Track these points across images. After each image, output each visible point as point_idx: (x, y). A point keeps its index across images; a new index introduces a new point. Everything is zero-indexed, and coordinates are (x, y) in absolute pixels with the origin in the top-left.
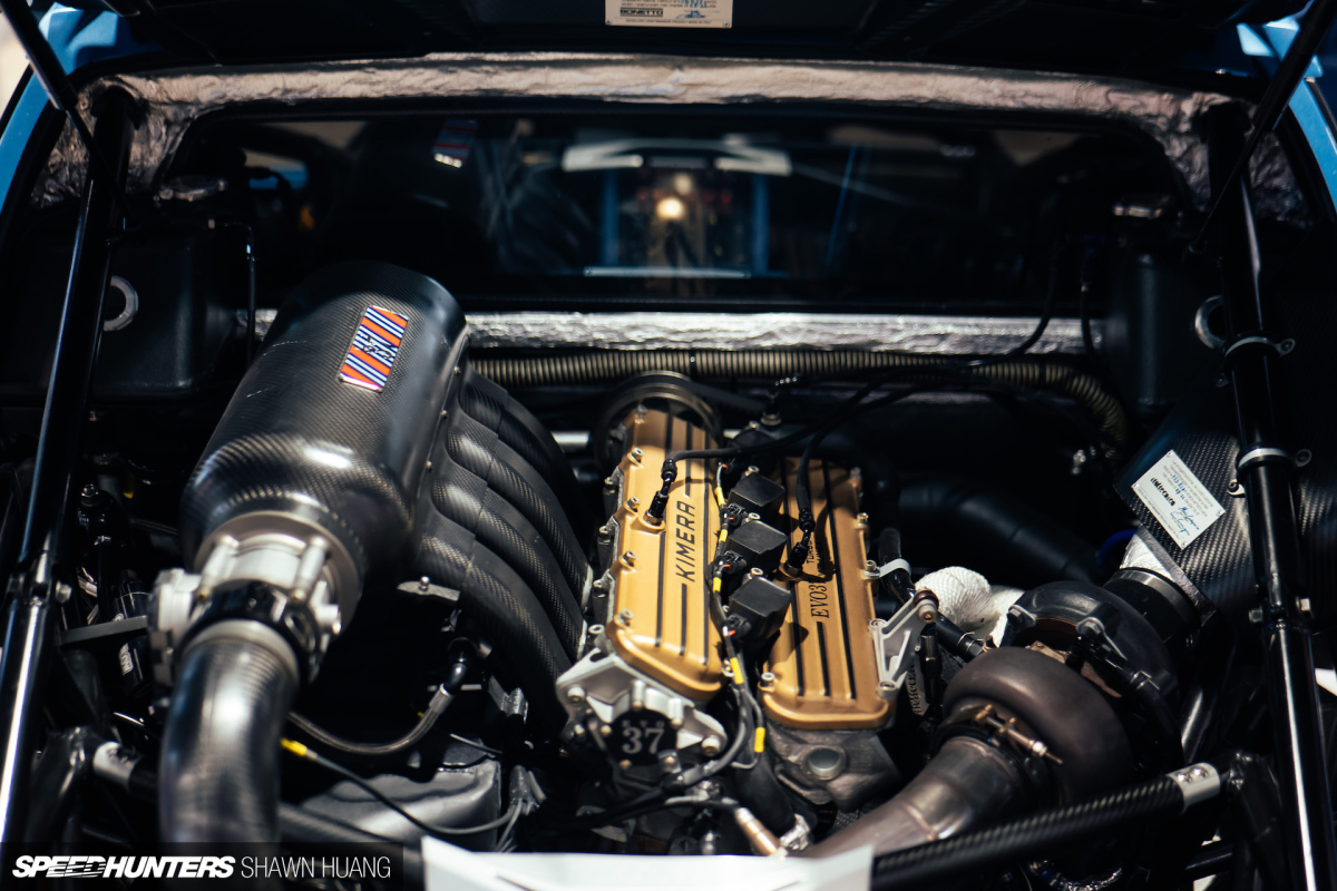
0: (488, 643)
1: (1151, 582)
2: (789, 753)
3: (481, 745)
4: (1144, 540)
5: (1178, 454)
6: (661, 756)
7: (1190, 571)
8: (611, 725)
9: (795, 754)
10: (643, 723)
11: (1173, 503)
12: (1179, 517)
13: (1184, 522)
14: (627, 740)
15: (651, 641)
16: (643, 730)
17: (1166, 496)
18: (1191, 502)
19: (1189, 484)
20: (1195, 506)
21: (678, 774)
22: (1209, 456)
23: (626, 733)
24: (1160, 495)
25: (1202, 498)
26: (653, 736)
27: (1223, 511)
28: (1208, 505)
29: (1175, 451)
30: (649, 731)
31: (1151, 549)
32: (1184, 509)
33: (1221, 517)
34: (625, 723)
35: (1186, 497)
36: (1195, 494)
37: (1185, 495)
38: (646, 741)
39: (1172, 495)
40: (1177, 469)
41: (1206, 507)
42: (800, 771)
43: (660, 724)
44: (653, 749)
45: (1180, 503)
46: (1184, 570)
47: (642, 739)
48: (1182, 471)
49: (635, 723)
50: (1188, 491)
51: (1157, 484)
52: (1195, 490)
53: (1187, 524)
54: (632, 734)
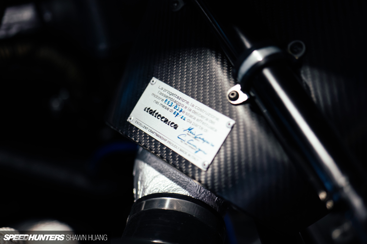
1: (171, 205)
4: (149, 164)
5: (161, 79)
7: (206, 181)
11: (176, 127)
12: (188, 138)
13: (195, 142)
17: (166, 121)
18: (195, 121)
19: (184, 103)
20: (199, 123)
22: (193, 73)
24: (159, 121)
25: (203, 114)
27: (232, 122)
28: (214, 120)
29: (157, 77)
31: (161, 171)
32: (190, 129)
33: (232, 127)
35: (187, 118)
36: (195, 113)
37: (185, 116)
39: (171, 118)
40: (166, 93)
41: (212, 122)
45: (183, 125)
46: (200, 181)
48: (172, 94)
50: (186, 111)
51: (152, 112)
52: (193, 109)
53: (199, 144)
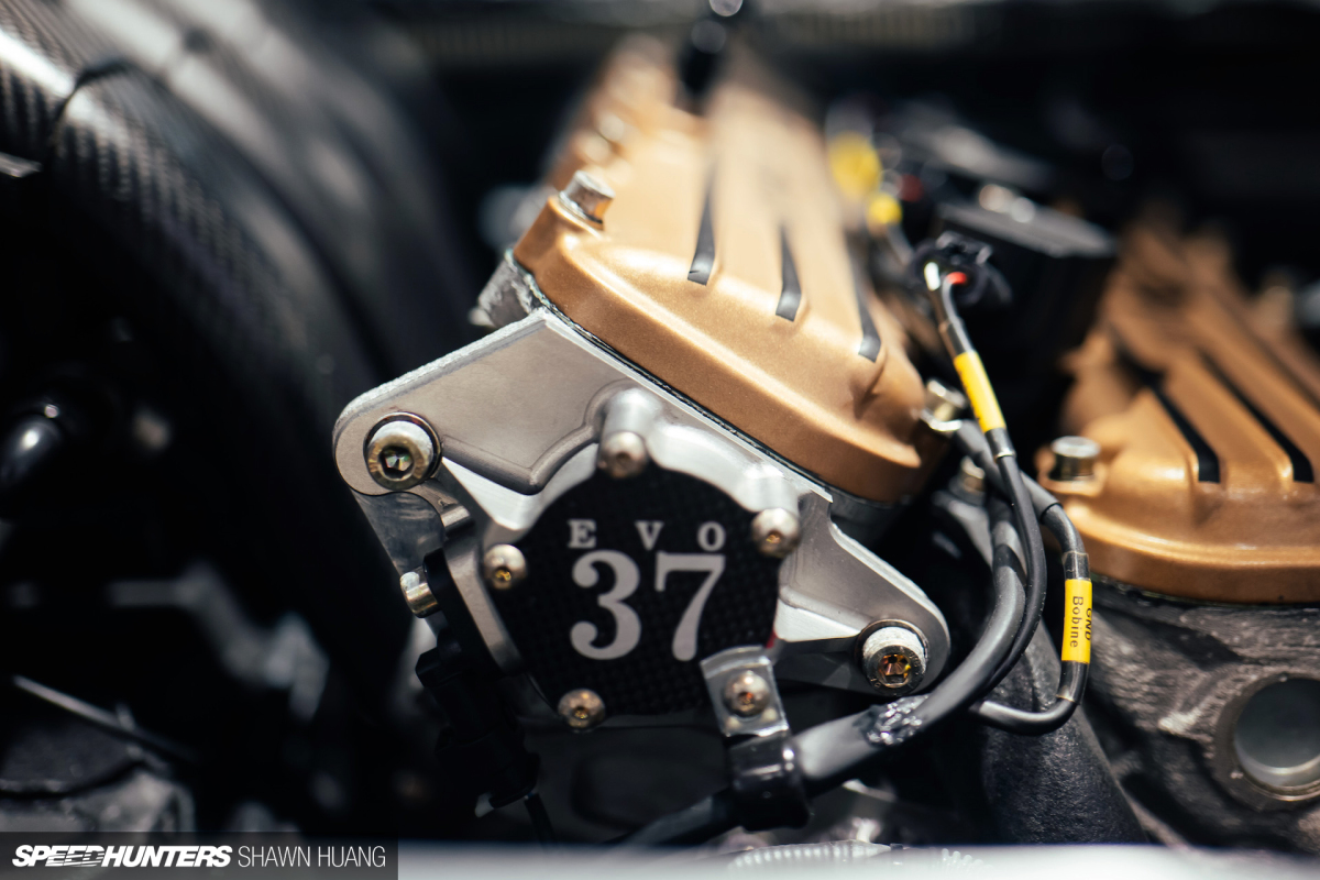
0: (164, 411)
2: (1163, 704)
3: (125, 721)
6: (714, 669)
8: (523, 542)
9: (1187, 707)
10: (648, 533)
14: (586, 605)
15: (674, 268)
16: (646, 564)
21: (776, 743)
23: (584, 574)
26: (686, 583)
30: (667, 563)
34: (580, 531)
38: (659, 609)
42: (1204, 772)
43: (712, 533)
44: (684, 643)
47: (641, 600)
49: (615, 535)
54: (606, 576)
